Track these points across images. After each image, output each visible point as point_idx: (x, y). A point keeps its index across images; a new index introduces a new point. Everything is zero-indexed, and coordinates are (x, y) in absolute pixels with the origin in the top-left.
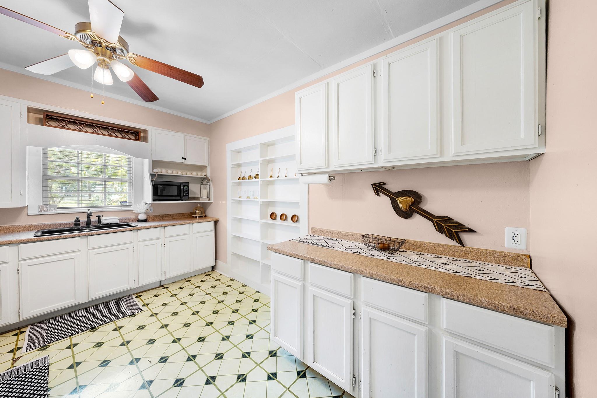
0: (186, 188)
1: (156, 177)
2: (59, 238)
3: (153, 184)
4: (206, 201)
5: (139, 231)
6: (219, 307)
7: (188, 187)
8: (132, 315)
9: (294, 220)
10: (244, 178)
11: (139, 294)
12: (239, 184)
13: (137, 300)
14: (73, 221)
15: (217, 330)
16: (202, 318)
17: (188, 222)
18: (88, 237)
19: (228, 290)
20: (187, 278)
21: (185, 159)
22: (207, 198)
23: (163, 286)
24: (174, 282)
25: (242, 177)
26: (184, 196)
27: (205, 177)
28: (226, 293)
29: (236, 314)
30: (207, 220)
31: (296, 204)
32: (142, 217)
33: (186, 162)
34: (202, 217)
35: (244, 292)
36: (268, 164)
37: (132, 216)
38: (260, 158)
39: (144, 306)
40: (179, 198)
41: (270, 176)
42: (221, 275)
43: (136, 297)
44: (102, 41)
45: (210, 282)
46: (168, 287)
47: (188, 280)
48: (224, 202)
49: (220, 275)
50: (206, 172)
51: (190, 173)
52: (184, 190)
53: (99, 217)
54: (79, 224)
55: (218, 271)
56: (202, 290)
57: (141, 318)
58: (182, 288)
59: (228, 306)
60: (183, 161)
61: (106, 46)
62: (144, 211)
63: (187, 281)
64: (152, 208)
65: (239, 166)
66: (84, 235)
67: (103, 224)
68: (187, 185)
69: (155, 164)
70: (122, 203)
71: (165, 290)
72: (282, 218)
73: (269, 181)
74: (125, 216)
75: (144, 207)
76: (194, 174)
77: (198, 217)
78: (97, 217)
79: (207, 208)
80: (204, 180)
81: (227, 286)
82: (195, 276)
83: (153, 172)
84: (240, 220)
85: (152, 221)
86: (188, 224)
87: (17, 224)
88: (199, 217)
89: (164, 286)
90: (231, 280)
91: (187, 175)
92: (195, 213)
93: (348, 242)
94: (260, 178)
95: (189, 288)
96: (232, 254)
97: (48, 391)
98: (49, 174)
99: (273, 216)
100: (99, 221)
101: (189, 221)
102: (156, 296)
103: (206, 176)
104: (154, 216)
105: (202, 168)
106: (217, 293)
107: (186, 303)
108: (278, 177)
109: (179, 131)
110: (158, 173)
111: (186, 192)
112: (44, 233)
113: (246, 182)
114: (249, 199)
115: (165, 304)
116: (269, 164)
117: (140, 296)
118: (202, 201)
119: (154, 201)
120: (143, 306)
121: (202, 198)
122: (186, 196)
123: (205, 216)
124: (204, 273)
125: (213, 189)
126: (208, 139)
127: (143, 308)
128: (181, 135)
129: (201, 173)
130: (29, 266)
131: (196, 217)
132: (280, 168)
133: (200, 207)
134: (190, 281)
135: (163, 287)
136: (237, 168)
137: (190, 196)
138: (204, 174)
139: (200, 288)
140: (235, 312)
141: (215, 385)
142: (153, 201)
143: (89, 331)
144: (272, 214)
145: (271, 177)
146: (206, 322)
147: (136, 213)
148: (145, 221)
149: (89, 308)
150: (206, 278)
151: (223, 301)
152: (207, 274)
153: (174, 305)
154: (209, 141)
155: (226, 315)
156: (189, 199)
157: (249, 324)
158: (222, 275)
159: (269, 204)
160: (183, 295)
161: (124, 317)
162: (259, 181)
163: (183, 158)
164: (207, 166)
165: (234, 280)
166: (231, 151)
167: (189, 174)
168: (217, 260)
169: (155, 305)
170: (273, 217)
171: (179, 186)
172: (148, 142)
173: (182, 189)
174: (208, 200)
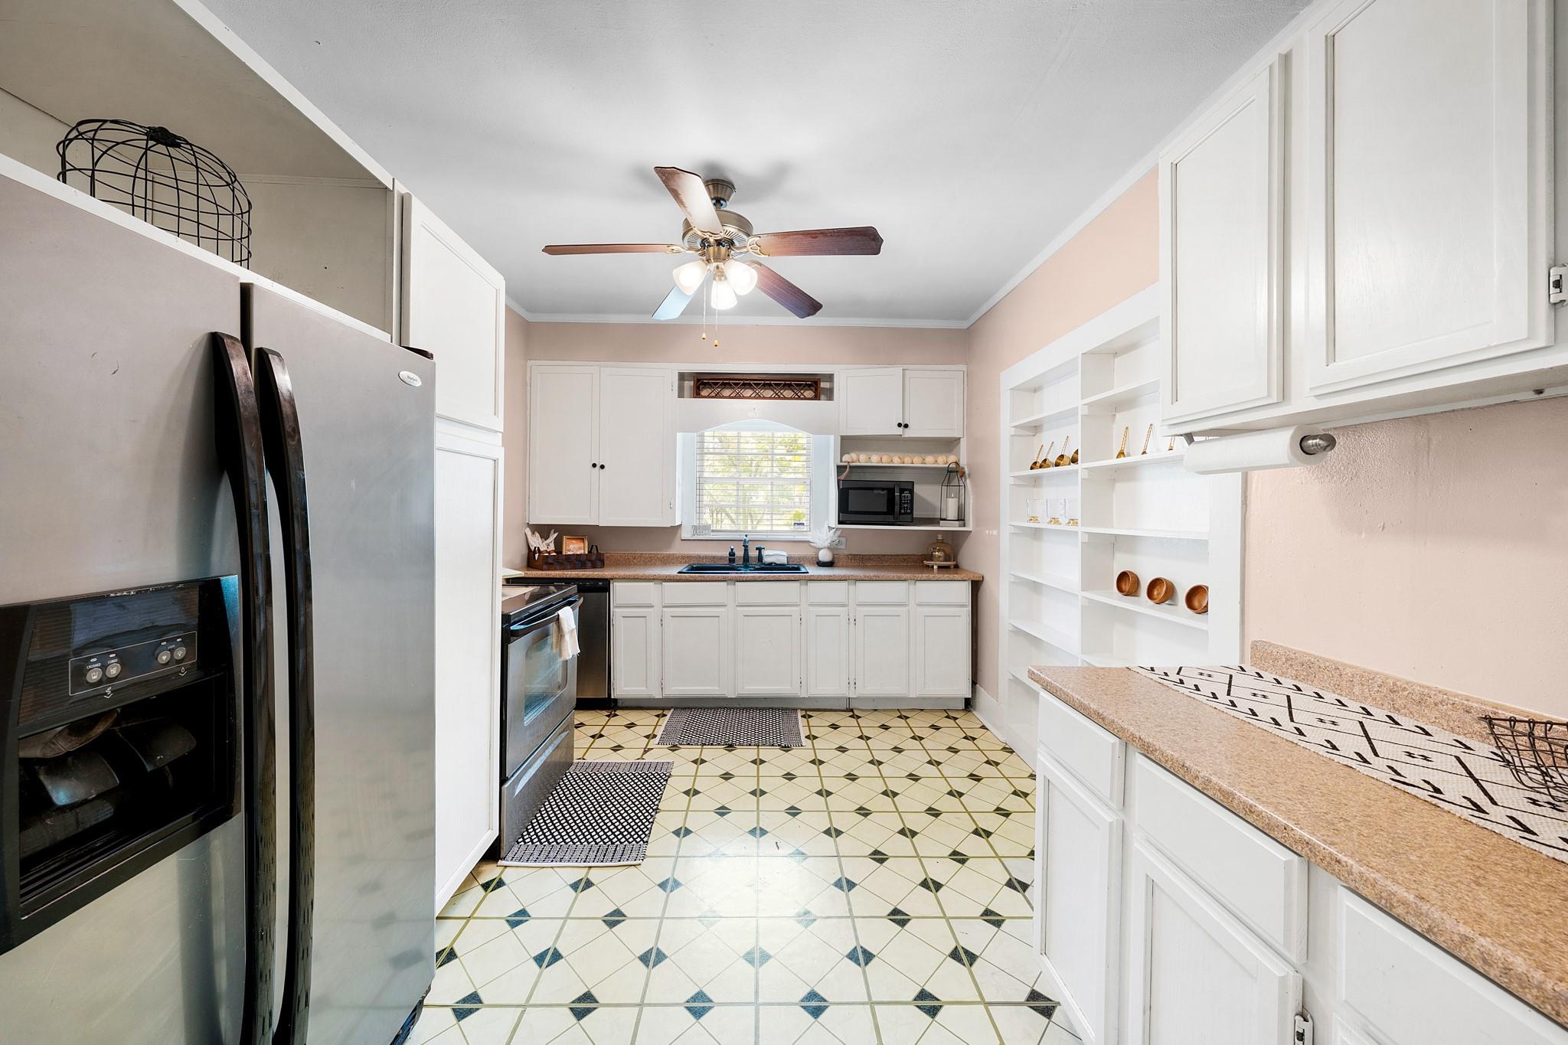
0: (906, 494)
1: (845, 473)
2: (703, 579)
3: (841, 487)
4: (955, 527)
5: (811, 585)
6: (946, 804)
7: (911, 491)
8: (785, 747)
9: (1196, 604)
10: (1044, 464)
11: (808, 713)
12: (1036, 482)
13: (802, 722)
14: (727, 554)
15: (921, 855)
16: (899, 813)
17: (904, 576)
18: (737, 583)
19: (985, 771)
20: (903, 710)
21: (906, 426)
22: (958, 520)
23: (852, 710)
24: (876, 710)
25: (1040, 461)
26: (900, 513)
27: (953, 466)
28: (978, 779)
29: (982, 841)
30: (957, 576)
31: (1197, 548)
32: (825, 556)
33: (909, 433)
34: (947, 567)
35: (1028, 794)
36: (1114, 415)
37: (809, 553)
38: (1082, 399)
39: (808, 737)
40: (890, 518)
41: (1117, 453)
42: (983, 727)
43: (802, 716)
44: (708, 237)
45: (950, 735)
46: (860, 717)
47: (904, 714)
48: (995, 532)
49: (980, 728)
50: (958, 455)
51: (921, 458)
52: (901, 500)
53: (759, 549)
54: (734, 559)
55: (980, 715)
56: (925, 749)
57: (796, 759)
58: (885, 727)
59: (969, 813)
60: (900, 431)
61: (716, 240)
62: (827, 544)
63: (900, 717)
64: (843, 540)
65: (1036, 428)
66: (730, 580)
67: (764, 564)
68: (908, 488)
69: (848, 443)
70: (797, 527)
71: (853, 722)
72: (1155, 593)
73: (1116, 469)
74: (799, 552)
75: (827, 535)
76: (930, 461)
77: (935, 567)
78: (757, 549)
79: (961, 547)
80: (953, 475)
81: (988, 762)
82: (922, 710)
83: (841, 461)
84: (1036, 587)
85: (843, 566)
86: (905, 580)
87: (671, 552)
88: (939, 567)
89: (855, 711)
90: (1005, 749)
91: (912, 463)
92: (931, 557)
93: (1427, 734)
94: (1082, 462)
95: (900, 734)
96: (1011, 678)
97: (656, 813)
98: (706, 475)
99: (1126, 583)
100: (760, 558)
101: (907, 575)
102: (834, 727)
103: (957, 463)
104: (847, 555)
105: (949, 444)
106: (956, 769)
107: (880, 763)
108: (1144, 453)
109: (891, 363)
110: (851, 464)
111: (907, 503)
112: (694, 569)
113: (1048, 473)
114: (1057, 527)
115: (842, 749)
116: (1118, 415)
117: (810, 716)
118: (943, 527)
119: (840, 522)
120: (806, 737)
121: (945, 520)
122: (906, 513)
123: (956, 567)
124: (945, 710)
125: (971, 497)
126: (963, 367)
127: (805, 741)
128: (897, 370)
129: (945, 458)
130: (672, 617)
131: (933, 567)
132: (1155, 424)
133: (942, 542)
134: (907, 718)
135: (851, 714)
136: (1030, 435)
137: (916, 514)
138: (952, 458)
139: (922, 741)
140: (980, 835)
141: (864, 972)
142: (839, 524)
143: (724, 749)
144: (1123, 577)
145: (1121, 454)
146: (904, 824)
147: (815, 547)
148: (830, 564)
149: (737, 709)
150: (942, 722)
151: (961, 794)
152: (952, 714)
153: (856, 760)
154: (965, 374)
155: (954, 832)
156: (913, 521)
157: (1006, 885)
158: (987, 729)
159: (1116, 543)
160: (882, 743)
161: (773, 745)
162: (1080, 471)
163: (900, 425)
164: (959, 439)
165: (1012, 752)
166: (1011, 389)
167: (917, 462)
168: (978, 685)
169: (828, 741)
170: (1126, 587)
171: (891, 491)
172: (833, 400)
173: (896, 498)
174: (960, 526)
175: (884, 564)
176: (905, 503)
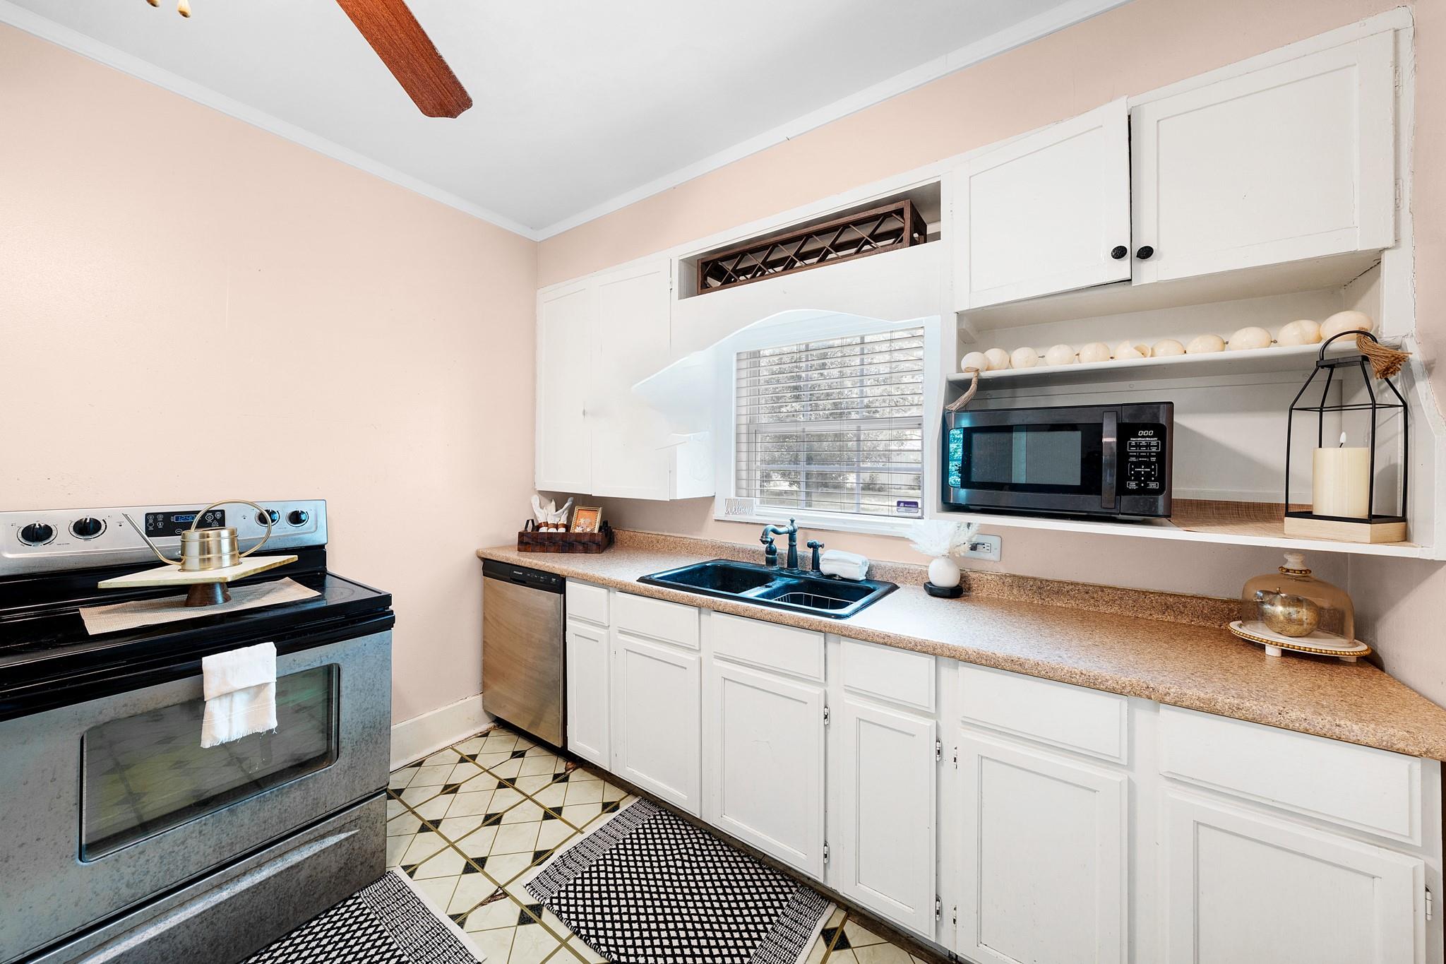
0: (1145, 438)
1: (969, 394)
2: (663, 596)
4: (1356, 541)
7: (1163, 432)
21: (1146, 253)
22: (1372, 519)
26: (1125, 492)
32: (940, 576)
33: (1155, 276)
37: (915, 562)
40: (1091, 503)
52: (1123, 456)
53: (814, 548)
54: (774, 559)
60: (1121, 270)
66: (701, 605)
67: (822, 575)
68: (1153, 423)
70: (903, 509)
77: (1272, 652)
78: (810, 546)
83: (959, 370)
87: (702, 537)
92: (1257, 617)
100: (815, 562)
103: (1365, 334)
110: (985, 374)
111: (1148, 465)
119: (950, 509)
121: (1307, 514)
122: (1143, 491)
133: (1304, 581)
137: (1181, 488)
148: (951, 594)
156: (1173, 515)
163: (1119, 253)
164: (1380, 256)
171: (1092, 433)
172: (940, 239)
173: (1106, 452)
174: (1374, 541)
175: (1102, 609)
176: (1138, 464)
